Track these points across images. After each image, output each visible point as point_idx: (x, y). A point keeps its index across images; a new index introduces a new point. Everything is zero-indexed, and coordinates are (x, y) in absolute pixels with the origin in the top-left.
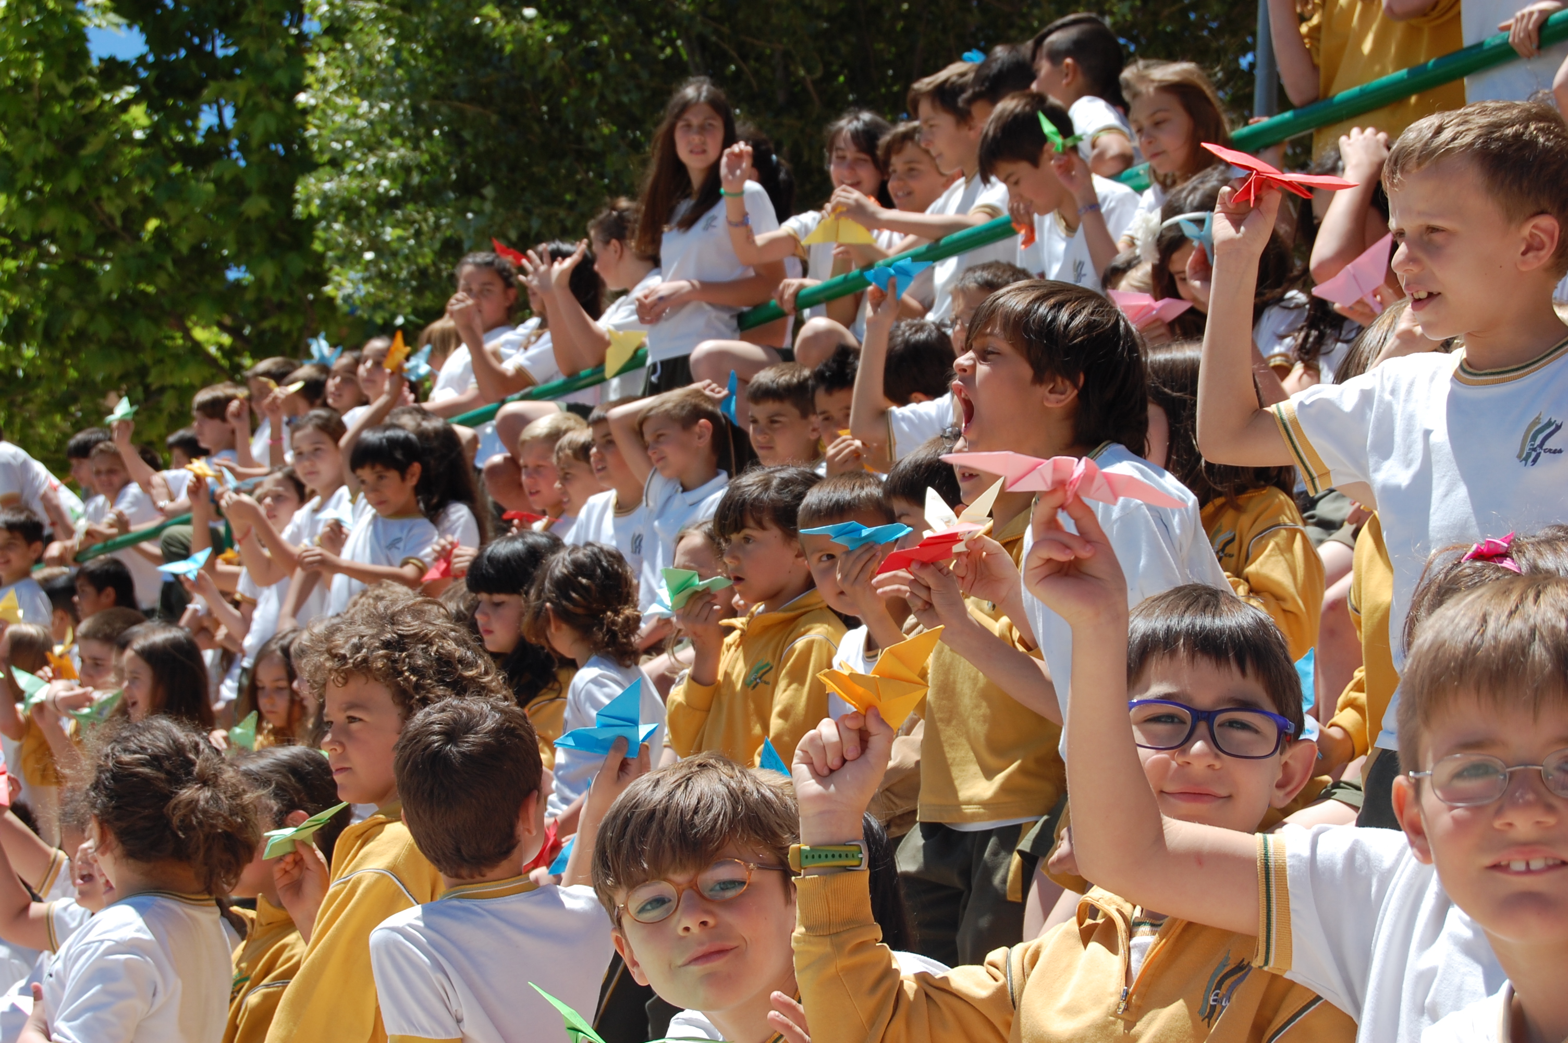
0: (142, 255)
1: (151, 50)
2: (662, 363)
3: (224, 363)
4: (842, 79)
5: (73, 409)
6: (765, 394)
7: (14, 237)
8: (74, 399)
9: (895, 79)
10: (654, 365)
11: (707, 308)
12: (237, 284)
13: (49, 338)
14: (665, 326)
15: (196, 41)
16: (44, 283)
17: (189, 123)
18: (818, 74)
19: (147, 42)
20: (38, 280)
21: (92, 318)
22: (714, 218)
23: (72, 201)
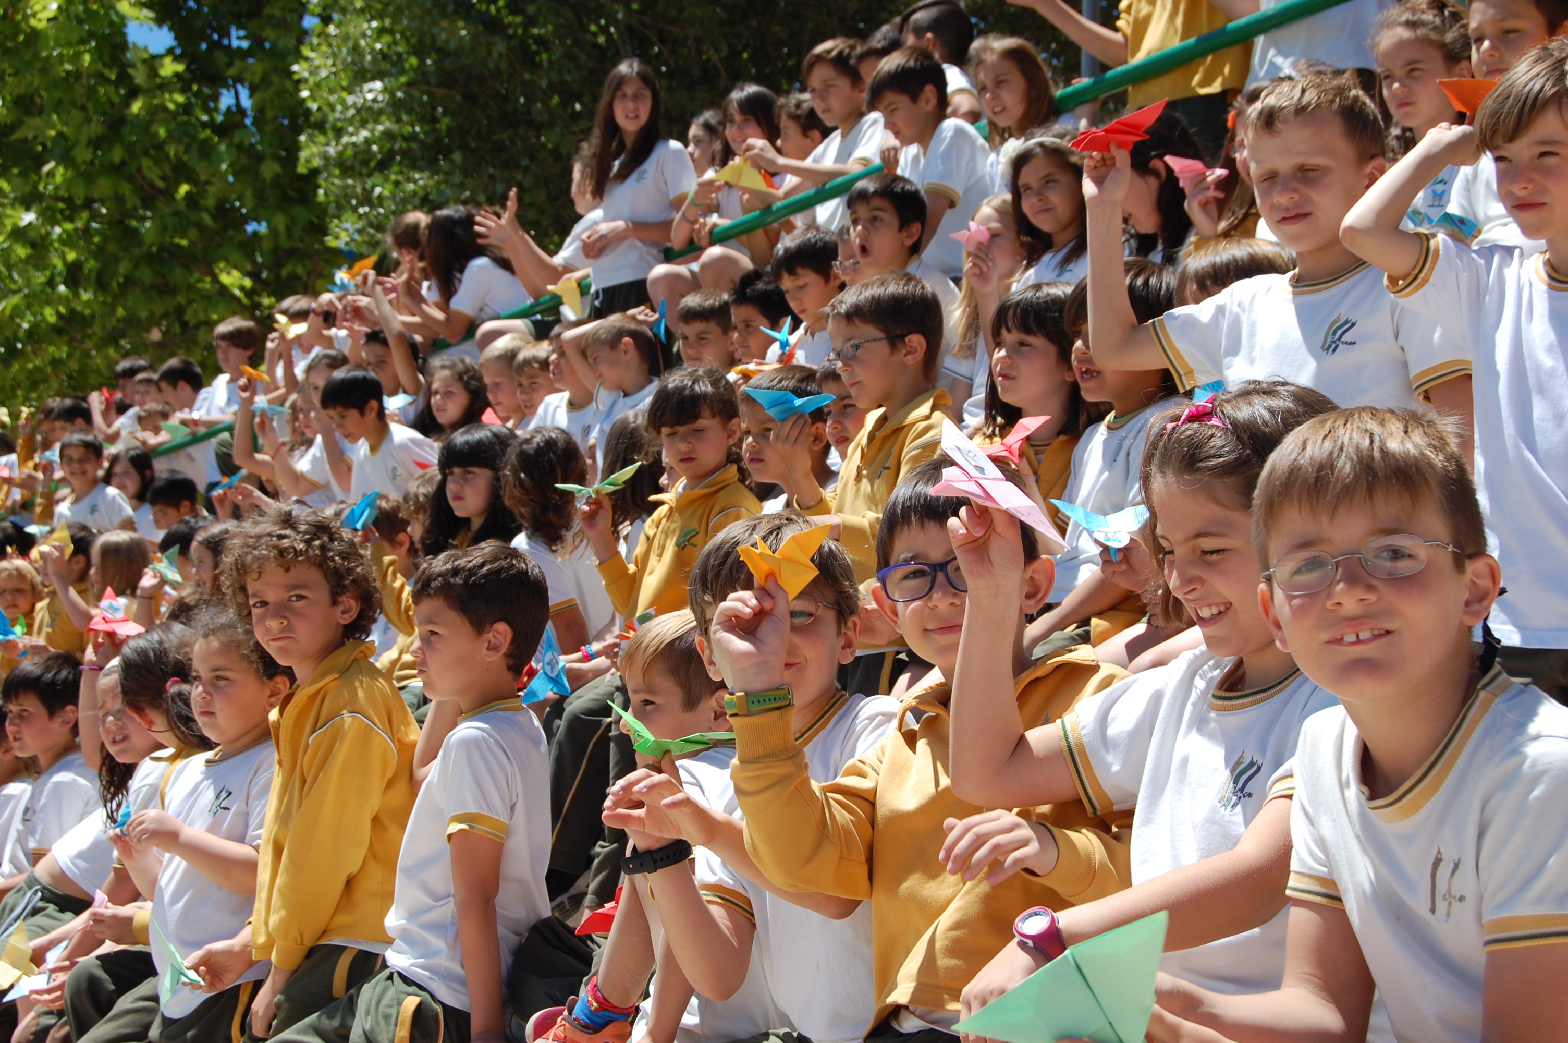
0: (176, 213)
1: (179, 45)
2: (604, 290)
3: (245, 301)
4: (745, 55)
5: (122, 342)
6: (691, 315)
7: (69, 201)
8: (123, 335)
9: (789, 55)
10: (597, 292)
11: (639, 244)
12: (255, 233)
13: (101, 284)
14: (606, 260)
15: (216, 37)
16: (96, 239)
17: (212, 105)
18: (725, 51)
19: (176, 38)
20: (92, 236)
21: (136, 266)
22: (645, 172)
23: (117, 170)
